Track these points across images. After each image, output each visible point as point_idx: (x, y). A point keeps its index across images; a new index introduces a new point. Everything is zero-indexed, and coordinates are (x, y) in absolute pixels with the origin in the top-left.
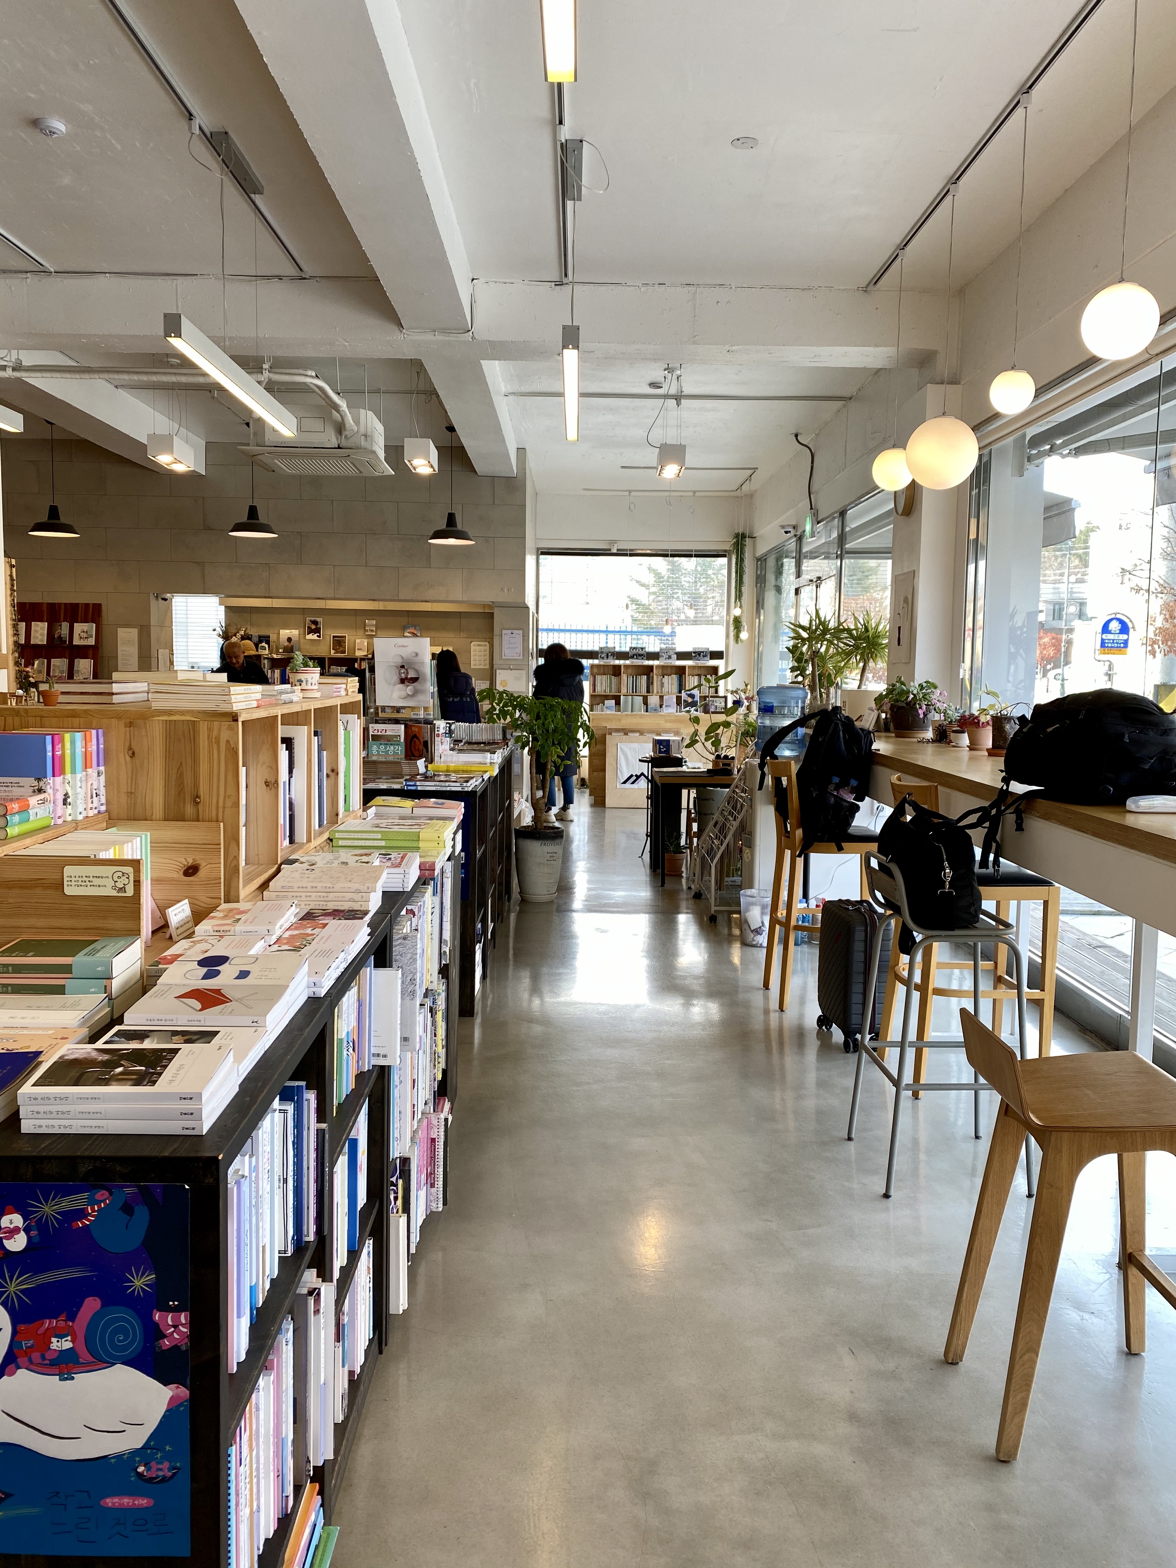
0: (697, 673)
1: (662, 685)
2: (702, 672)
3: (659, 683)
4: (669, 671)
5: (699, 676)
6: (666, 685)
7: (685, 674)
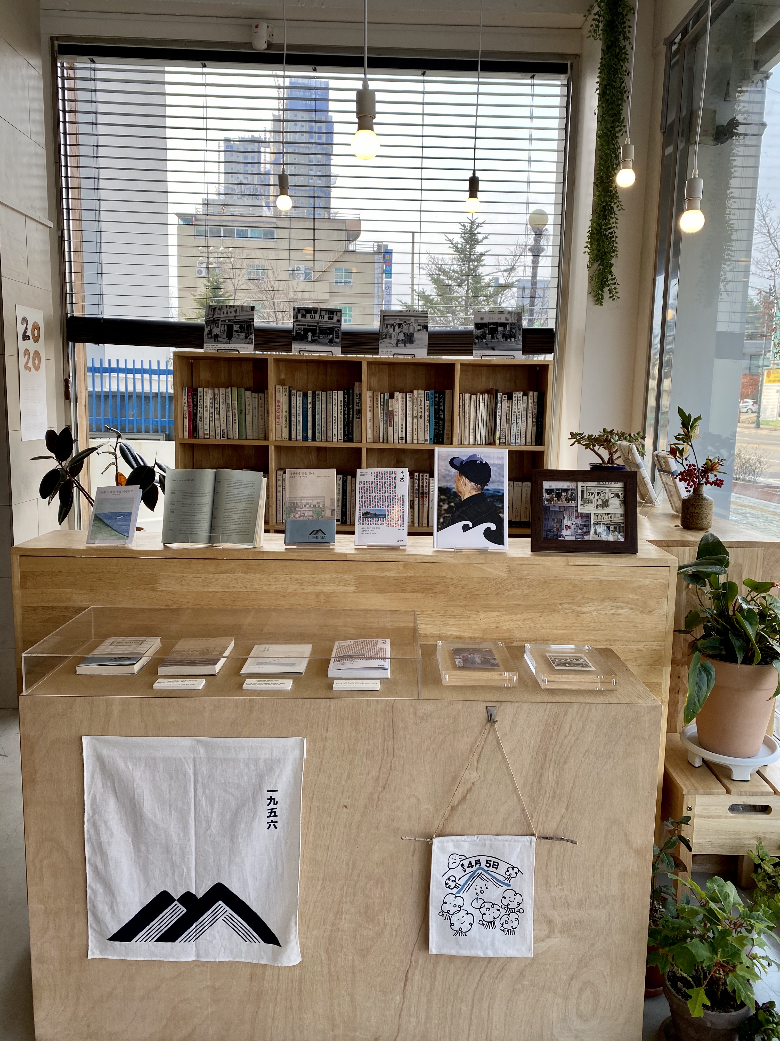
0: (483, 387)
1: (388, 419)
2: (500, 382)
3: (379, 411)
4: (409, 380)
5: (492, 393)
6: (398, 419)
7: (452, 388)
